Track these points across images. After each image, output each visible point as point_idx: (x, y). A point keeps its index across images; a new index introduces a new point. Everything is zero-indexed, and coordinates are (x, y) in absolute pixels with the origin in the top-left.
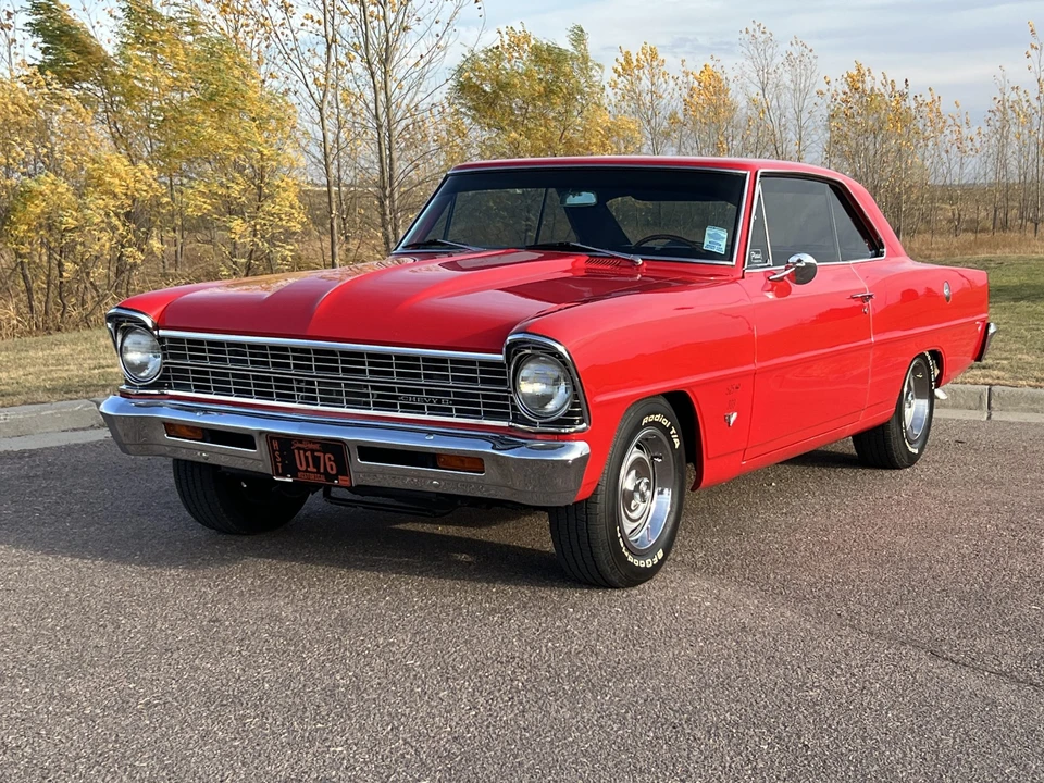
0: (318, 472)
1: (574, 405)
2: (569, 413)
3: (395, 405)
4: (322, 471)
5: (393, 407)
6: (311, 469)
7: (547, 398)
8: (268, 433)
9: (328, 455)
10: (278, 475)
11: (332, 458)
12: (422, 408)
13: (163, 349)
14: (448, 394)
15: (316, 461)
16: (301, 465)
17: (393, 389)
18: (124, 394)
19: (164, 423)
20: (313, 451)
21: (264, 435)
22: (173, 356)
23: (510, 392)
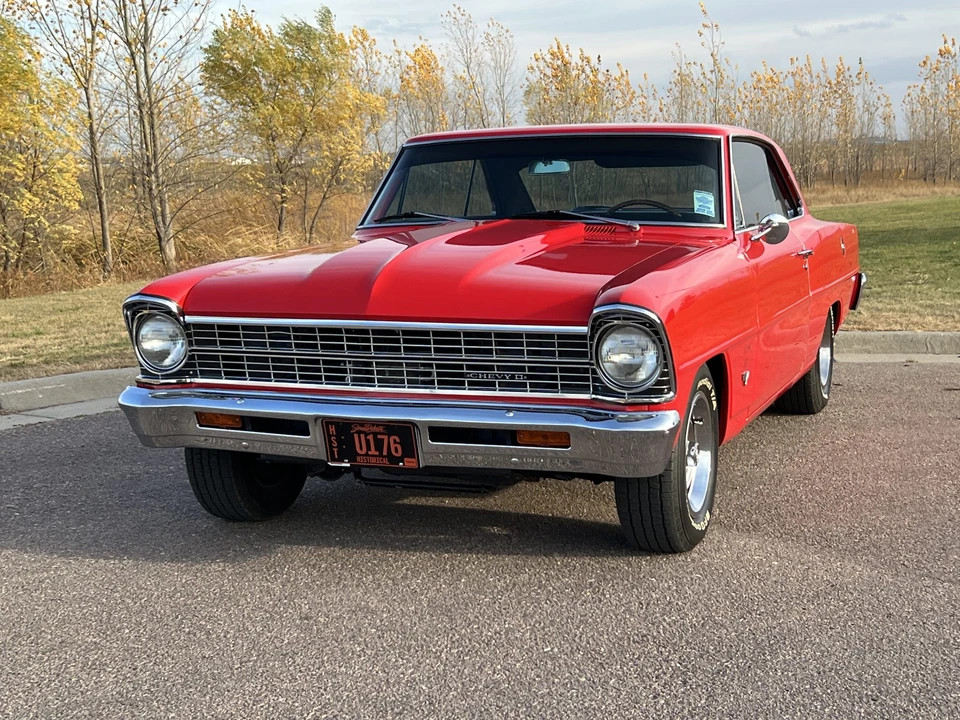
0: (381, 455)
1: (663, 374)
2: (658, 383)
3: (463, 383)
4: (385, 453)
5: (460, 385)
6: (373, 452)
7: (632, 369)
8: (324, 418)
9: (392, 438)
10: (334, 460)
11: (398, 440)
12: (493, 384)
13: (189, 336)
14: (522, 369)
15: (379, 445)
16: (361, 448)
17: (461, 367)
18: (140, 384)
19: (196, 413)
20: (375, 434)
21: (319, 421)
22: (198, 343)
23: (593, 364)
